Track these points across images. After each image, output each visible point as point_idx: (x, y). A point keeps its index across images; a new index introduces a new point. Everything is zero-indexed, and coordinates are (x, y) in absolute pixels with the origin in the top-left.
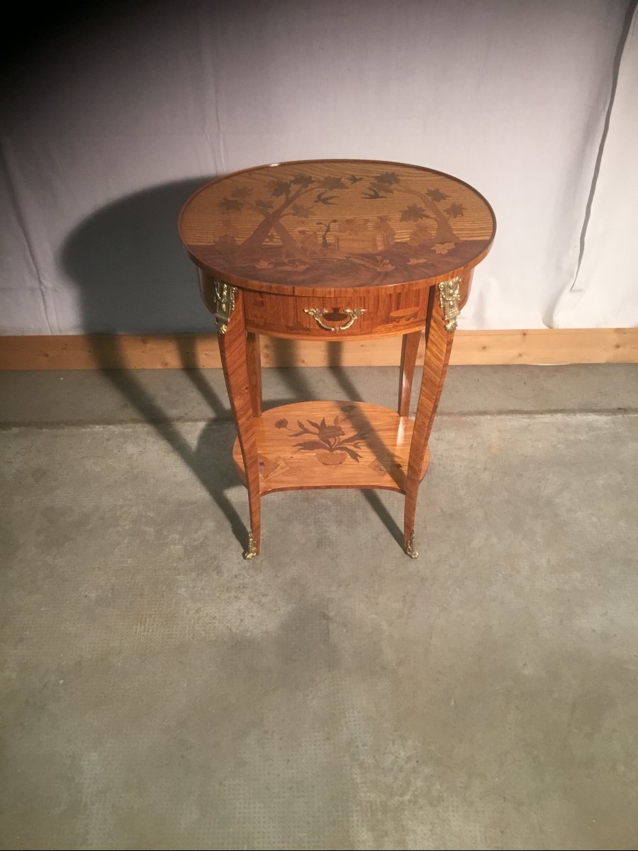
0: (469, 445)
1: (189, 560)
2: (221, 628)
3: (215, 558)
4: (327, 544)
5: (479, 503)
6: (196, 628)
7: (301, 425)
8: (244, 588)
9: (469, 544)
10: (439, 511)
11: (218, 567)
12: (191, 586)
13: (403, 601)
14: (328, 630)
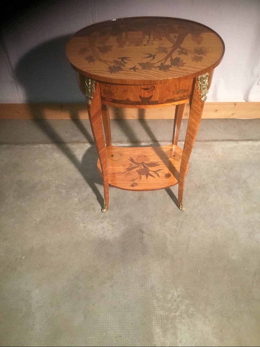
0: (208, 155)
1: (81, 205)
2: (94, 235)
3: (93, 204)
4: (143, 199)
5: (212, 181)
6: (84, 235)
8: (105, 218)
9: (207, 200)
11: (94, 208)
12: (81, 216)
13: (177, 225)
14: (143, 237)
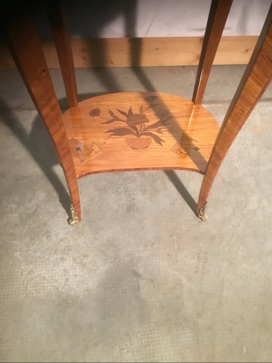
1: (23, 226)
2: (49, 287)
3: (45, 224)
4: (135, 209)
5: (250, 173)
6: (29, 288)
7: (111, 113)
8: (69, 250)
9: (246, 206)
10: (221, 179)
11: (47, 232)
12: (24, 249)
13: (198, 258)
14: (138, 286)
